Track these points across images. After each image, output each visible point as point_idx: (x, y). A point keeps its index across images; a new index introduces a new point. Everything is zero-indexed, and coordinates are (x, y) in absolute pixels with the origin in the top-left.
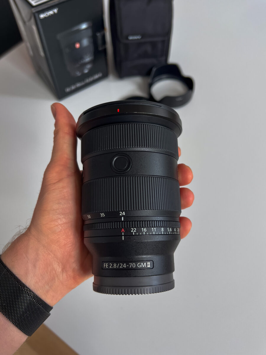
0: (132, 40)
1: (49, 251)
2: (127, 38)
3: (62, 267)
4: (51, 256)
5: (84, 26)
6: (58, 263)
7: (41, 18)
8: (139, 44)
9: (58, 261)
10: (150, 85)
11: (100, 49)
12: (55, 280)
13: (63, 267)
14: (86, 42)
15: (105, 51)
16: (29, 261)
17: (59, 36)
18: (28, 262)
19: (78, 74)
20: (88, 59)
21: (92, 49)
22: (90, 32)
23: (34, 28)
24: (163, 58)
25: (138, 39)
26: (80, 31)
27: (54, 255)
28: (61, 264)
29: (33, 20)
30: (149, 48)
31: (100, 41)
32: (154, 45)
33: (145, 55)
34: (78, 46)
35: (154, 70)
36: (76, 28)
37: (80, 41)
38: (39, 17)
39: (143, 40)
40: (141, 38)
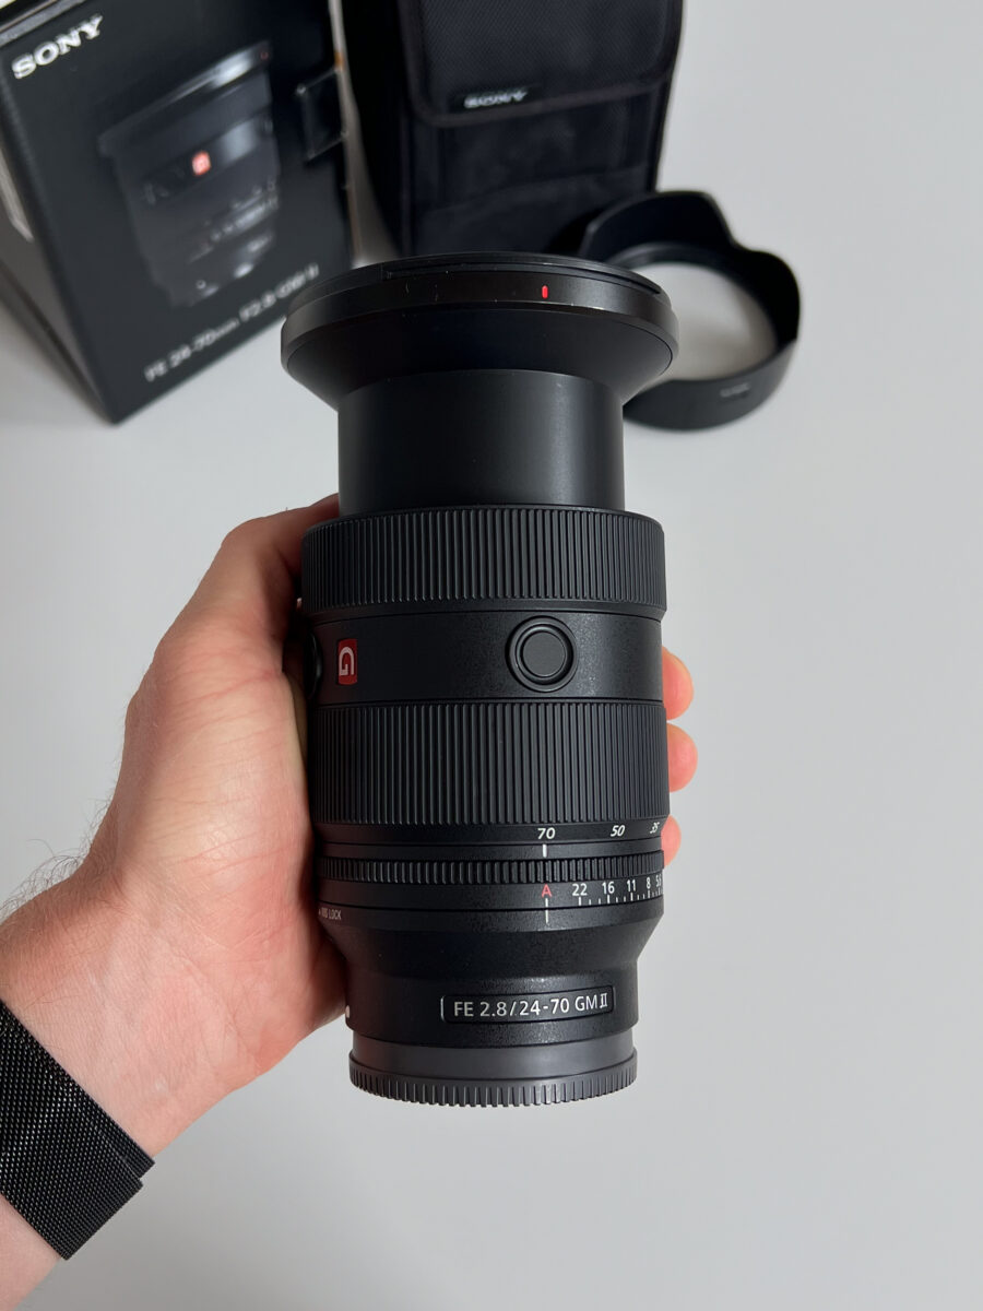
0: (481, 108)
5: (233, 69)
7: (18, 76)
14: (239, 140)
17: (108, 142)
19: (207, 289)
20: (253, 213)
21: (269, 164)
22: (262, 91)
25: (511, 103)
26: (210, 95)
34: (201, 164)
35: (593, 228)
37: (210, 145)
39: (537, 107)
40: (525, 98)
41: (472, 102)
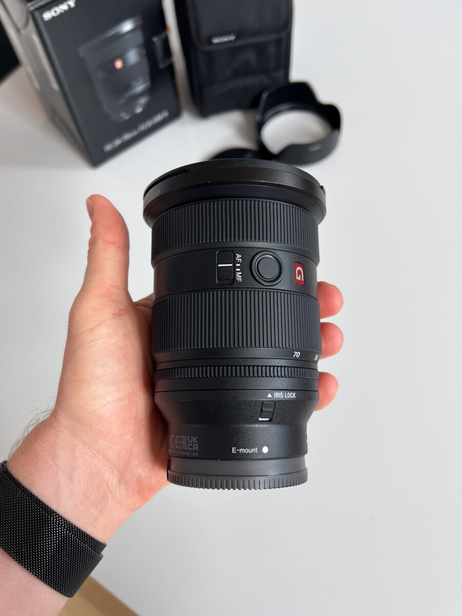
0: (219, 44)
1: (93, 451)
2: (210, 42)
3: (118, 477)
4: (97, 459)
5: (127, 26)
6: (110, 470)
7: (45, 20)
8: (232, 51)
9: (111, 466)
10: (260, 126)
11: (162, 66)
12: (108, 499)
13: (120, 476)
14: (133, 56)
15: (171, 68)
16: (59, 471)
17: (82, 51)
18: (57, 472)
19: (125, 116)
20: (140, 87)
21: (145, 68)
22: (139, 38)
23: (36, 39)
24: (281, 73)
25: (230, 41)
26: (120, 36)
27: (104, 456)
28: (116, 471)
29: (31, 25)
30: (252, 57)
31: (159, 53)
32: (260, 49)
33: (246, 70)
34: (119, 64)
35: (265, 95)
36: (112, 32)
37: (122, 56)
38: (42, 18)
39: (240, 43)
40: (236, 38)
41: (216, 41)
